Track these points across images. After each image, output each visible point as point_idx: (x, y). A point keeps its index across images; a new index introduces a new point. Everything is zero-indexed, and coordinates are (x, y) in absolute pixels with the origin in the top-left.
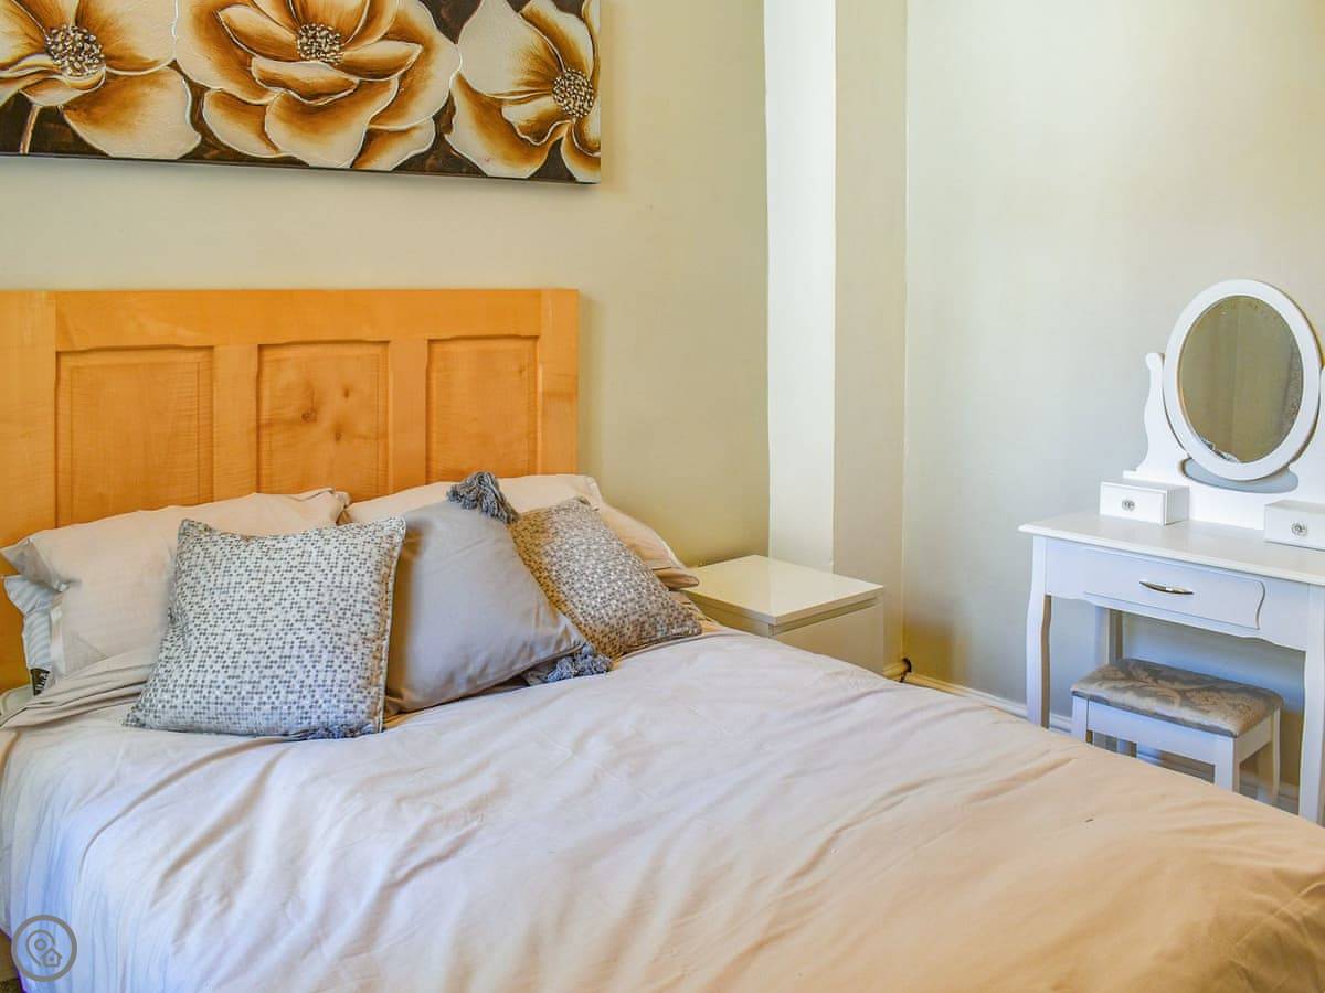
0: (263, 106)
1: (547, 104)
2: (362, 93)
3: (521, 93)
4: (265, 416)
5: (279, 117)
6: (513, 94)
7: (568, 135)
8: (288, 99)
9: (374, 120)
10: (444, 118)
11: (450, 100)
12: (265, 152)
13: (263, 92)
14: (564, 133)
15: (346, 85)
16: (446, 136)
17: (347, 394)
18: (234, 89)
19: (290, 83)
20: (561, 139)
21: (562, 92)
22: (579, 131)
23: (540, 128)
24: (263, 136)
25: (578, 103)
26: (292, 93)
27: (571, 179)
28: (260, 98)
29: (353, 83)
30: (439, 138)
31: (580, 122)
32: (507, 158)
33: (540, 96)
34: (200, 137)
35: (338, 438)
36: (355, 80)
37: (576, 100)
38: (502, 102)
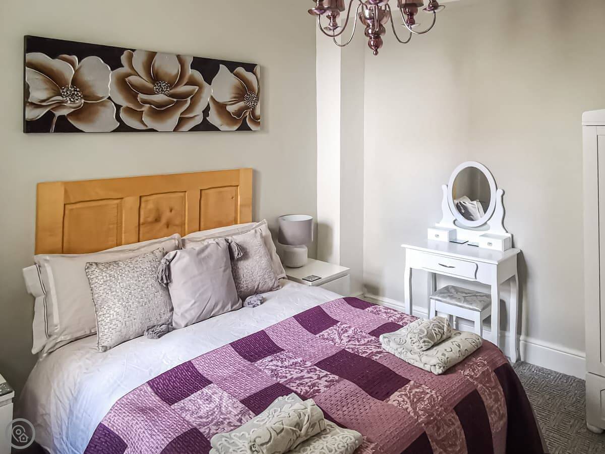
0: (143, 111)
1: (242, 104)
2: (178, 105)
3: (233, 101)
4: (142, 221)
5: (147, 115)
6: (230, 101)
8: (151, 108)
9: (181, 114)
10: (206, 112)
11: (209, 104)
12: (143, 127)
13: (142, 106)
14: (248, 114)
15: (172, 102)
16: (207, 118)
18: (131, 106)
19: (152, 102)
20: (246, 117)
21: (247, 100)
22: (253, 113)
23: (239, 112)
24: (142, 122)
25: (253, 103)
26: (153, 106)
27: (250, 129)
28: (141, 108)
29: (174, 102)
30: (205, 119)
31: (254, 110)
32: (228, 124)
33: (239, 102)
34: (119, 124)
36: (175, 100)
37: (252, 102)
38: (226, 105)
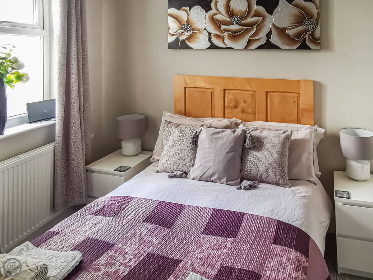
0: (224, 36)
1: (300, 28)
2: (247, 31)
3: (292, 26)
5: (227, 38)
6: (289, 27)
7: (308, 36)
8: (229, 34)
9: (250, 37)
10: (269, 35)
11: (271, 30)
12: (224, 46)
13: (223, 33)
14: (307, 36)
15: (243, 29)
16: (270, 40)
17: (245, 103)
18: (218, 33)
19: (229, 30)
20: (306, 38)
21: (306, 24)
22: (312, 35)
23: (298, 35)
24: (224, 42)
26: (230, 33)
27: (309, 48)
28: (223, 34)
29: (244, 29)
30: (268, 40)
31: (313, 32)
32: (288, 45)
33: (299, 26)
34: (210, 44)
35: (243, 113)
36: (245, 28)
37: (311, 26)
38: (286, 29)
